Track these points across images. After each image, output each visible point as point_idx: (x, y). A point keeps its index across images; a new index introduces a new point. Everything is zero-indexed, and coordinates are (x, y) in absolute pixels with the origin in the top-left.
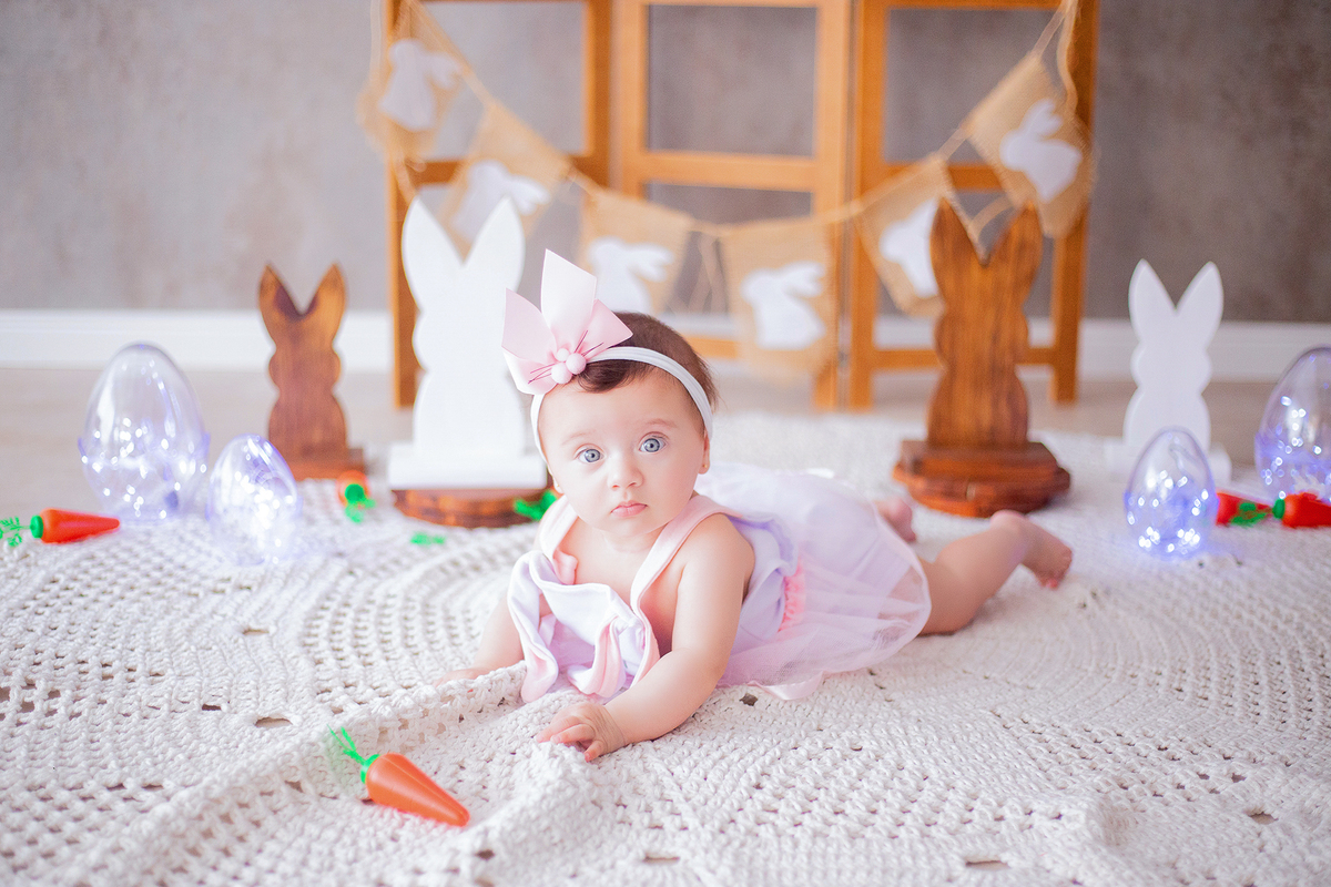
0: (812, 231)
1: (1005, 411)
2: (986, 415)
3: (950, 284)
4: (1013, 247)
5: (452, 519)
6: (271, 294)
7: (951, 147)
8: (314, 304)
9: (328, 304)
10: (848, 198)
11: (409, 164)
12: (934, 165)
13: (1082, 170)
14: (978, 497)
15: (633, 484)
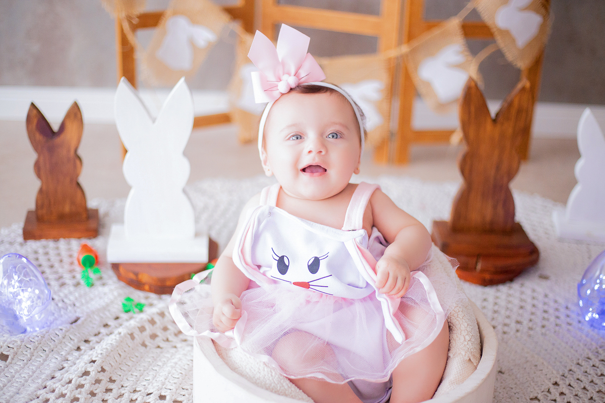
0: (377, 63)
1: (500, 211)
2: (488, 213)
3: (472, 134)
4: (514, 111)
5: (147, 287)
6: (35, 121)
7: (464, 13)
8: (63, 127)
9: (71, 129)
10: (400, 43)
11: (129, 19)
12: (454, 23)
13: (542, 27)
14: (483, 271)
15: (321, 152)
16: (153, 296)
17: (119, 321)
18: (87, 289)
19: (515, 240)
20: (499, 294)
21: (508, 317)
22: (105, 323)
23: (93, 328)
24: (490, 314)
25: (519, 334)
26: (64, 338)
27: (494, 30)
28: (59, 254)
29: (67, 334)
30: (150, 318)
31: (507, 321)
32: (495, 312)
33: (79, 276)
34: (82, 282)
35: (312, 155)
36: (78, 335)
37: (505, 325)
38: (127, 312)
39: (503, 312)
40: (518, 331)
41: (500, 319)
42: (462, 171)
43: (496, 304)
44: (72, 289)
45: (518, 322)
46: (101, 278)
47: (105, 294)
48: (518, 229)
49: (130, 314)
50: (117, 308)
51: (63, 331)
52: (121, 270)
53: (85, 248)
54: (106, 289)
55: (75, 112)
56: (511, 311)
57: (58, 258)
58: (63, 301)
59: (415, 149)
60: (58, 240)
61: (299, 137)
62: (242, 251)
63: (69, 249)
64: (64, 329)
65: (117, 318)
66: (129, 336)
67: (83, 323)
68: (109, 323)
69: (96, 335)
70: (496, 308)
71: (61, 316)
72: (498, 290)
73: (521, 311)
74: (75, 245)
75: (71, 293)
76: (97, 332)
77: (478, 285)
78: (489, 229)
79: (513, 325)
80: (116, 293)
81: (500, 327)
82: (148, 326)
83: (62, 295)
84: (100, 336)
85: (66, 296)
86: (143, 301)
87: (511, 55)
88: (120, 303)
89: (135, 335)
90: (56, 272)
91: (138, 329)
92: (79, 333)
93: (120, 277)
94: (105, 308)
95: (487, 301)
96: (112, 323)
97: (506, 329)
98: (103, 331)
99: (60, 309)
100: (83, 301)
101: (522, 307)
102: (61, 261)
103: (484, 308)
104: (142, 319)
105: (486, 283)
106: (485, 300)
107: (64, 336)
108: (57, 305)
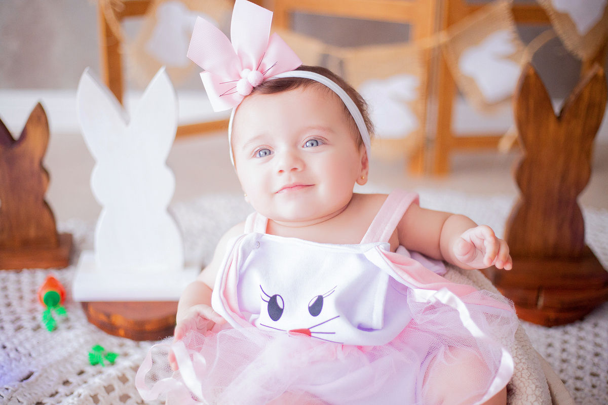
0: (409, 54)
3: (531, 135)
4: (583, 106)
5: (122, 332)
9: (34, 135)
10: (437, 29)
12: (502, 7)
14: (545, 307)
15: (295, 169)
16: (129, 343)
17: (84, 376)
18: (48, 334)
19: (585, 268)
20: (567, 337)
21: (581, 368)
22: (65, 379)
23: (50, 386)
24: (557, 364)
25: (595, 391)
26: (9, 400)
27: (551, 13)
28: (19, 290)
29: (14, 395)
30: (120, 374)
31: (579, 373)
32: (564, 361)
33: (40, 317)
34: (44, 325)
35: (285, 174)
36: (29, 396)
37: (578, 378)
38: (95, 364)
39: (573, 361)
40: (594, 386)
41: (571, 371)
42: (519, 182)
43: (564, 350)
44: (29, 333)
45: (593, 375)
46: (67, 320)
47: (69, 341)
48: (587, 255)
49: (98, 368)
50: (81, 360)
51: (10, 391)
52: (92, 310)
53: (51, 282)
54: (71, 335)
55: (39, 116)
56: (584, 359)
57: (18, 295)
58: (17, 350)
59: (457, 157)
60: (21, 271)
61: (268, 153)
62: (225, 294)
63: (33, 283)
64: (11, 389)
65: (81, 373)
66: (91, 399)
67: (37, 380)
68: (71, 380)
69: (52, 396)
70: (565, 356)
71: (12, 370)
72: (566, 333)
73: (596, 360)
74: (41, 276)
75: (27, 339)
76: (54, 392)
77: (539, 326)
78: (553, 255)
79: (588, 379)
80: (82, 340)
81: (571, 382)
82: (117, 385)
83: (16, 341)
84: (57, 397)
85: (21, 343)
86: (116, 350)
87: (570, 43)
88: (86, 353)
89: (100, 398)
90: (13, 313)
91: (103, 389)
92: (30, 394)
93: (90, 320)
94: (67, 360)
95: (553, 347)
96: (74, 379)
97: (579, 384)
98: (62, 390)
99: (11, 361)
100: (42, 350)
101: (597, 355)
102: (21, 298)
103: (549, 355)
104: (109, 375)
105: (550, 323)
106: (550, 345)
107: (9, 398)
108: (8, 355)
